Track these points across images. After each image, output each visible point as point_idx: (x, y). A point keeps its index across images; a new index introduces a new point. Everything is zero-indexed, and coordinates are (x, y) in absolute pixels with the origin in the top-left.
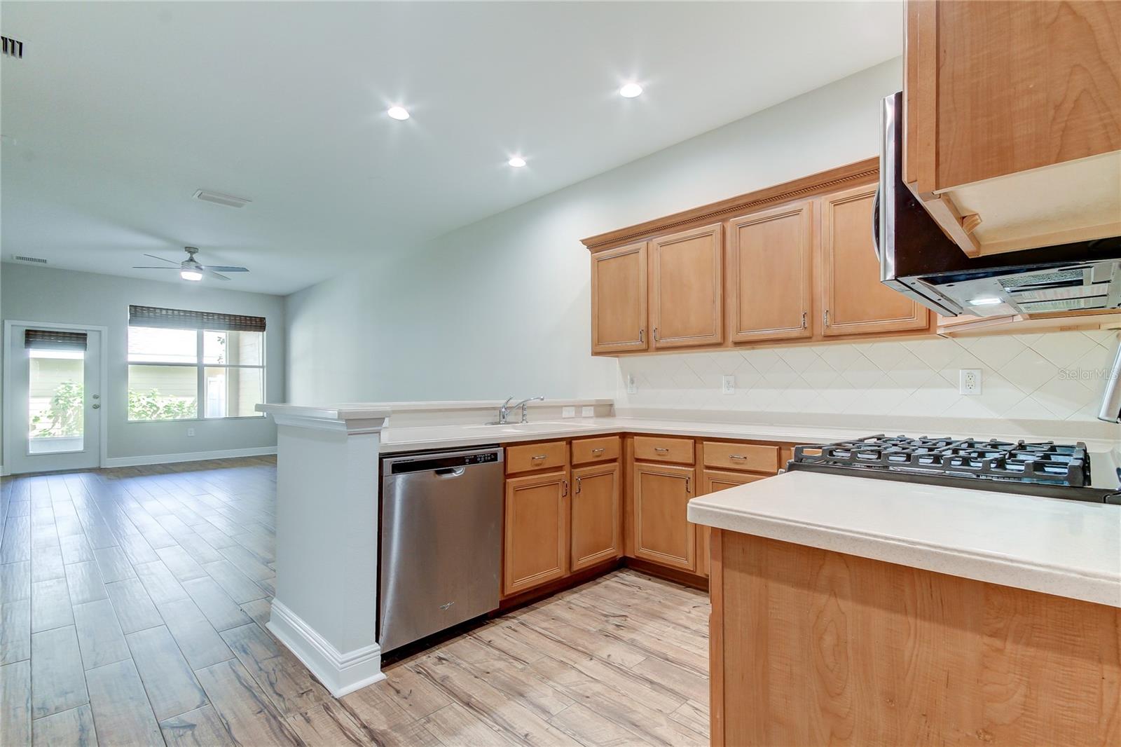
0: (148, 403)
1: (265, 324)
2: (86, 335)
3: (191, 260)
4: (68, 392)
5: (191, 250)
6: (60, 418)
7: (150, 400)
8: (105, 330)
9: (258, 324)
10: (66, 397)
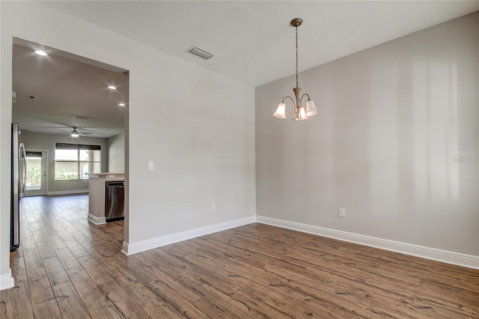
0: (61, 174)
1: (101, 148)
2: (41, 153)
3: (75, 131)
4: (33, 171)
5: (75, 128)
6: (30, 180)
7: (62, 173)
8: (47, 151)
9: (98, 148)
10: (32, 173)
